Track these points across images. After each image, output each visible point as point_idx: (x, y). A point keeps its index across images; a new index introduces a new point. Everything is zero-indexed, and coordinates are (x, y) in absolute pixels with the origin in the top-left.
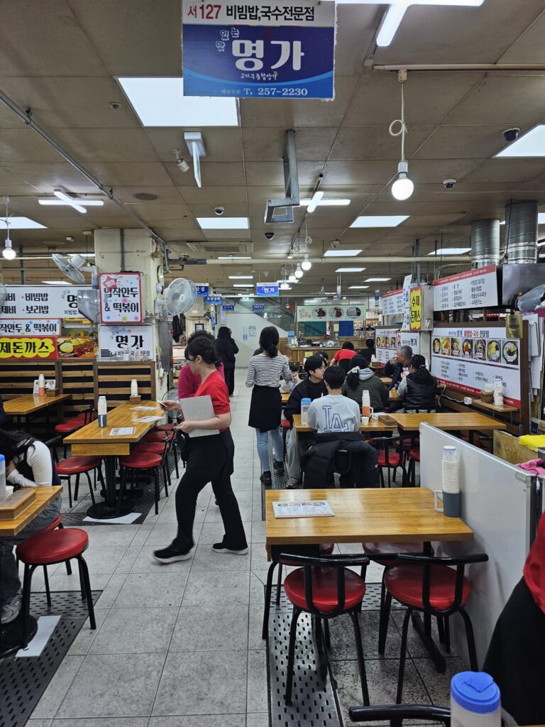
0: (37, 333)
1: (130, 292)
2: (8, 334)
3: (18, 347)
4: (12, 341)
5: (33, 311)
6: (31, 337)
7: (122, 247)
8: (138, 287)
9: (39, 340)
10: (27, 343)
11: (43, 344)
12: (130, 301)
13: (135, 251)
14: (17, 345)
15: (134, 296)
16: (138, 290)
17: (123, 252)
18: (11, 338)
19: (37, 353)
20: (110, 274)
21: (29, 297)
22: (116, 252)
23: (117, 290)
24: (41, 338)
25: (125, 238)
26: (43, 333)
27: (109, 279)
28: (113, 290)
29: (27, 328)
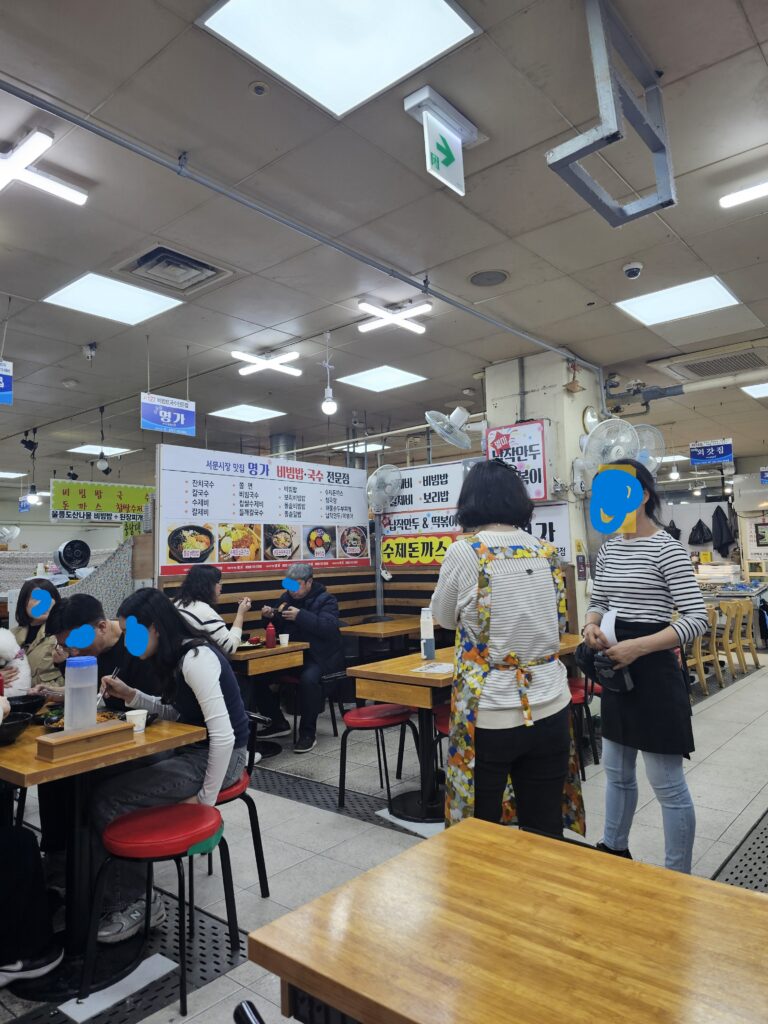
0: (435, 529)
1: (528, 453)
2: (405, 532)
3: (414, 550)
4: (408, 541)
5: (430, 500)
6: (427, 536)
7: (522, 385)
8: (541, 444)
9: (436, 538)
10: (424, 544)
11: (441, 543)
12: (528, 466)
13: (540, 387)
14: (414, 546)
15: (535, 458)
16: (540, 448)
17: (523, 393)
18: (406, 537)
19: (434, 557)
20: (500, 428)
21: (427, 481)
22: (513, 395)
23: (510, 451)
24: (439, 535)
25: (526, 371)
26: (442, 530)
27: (499, 436)
28: (505, 452)
29: (425, 522)
